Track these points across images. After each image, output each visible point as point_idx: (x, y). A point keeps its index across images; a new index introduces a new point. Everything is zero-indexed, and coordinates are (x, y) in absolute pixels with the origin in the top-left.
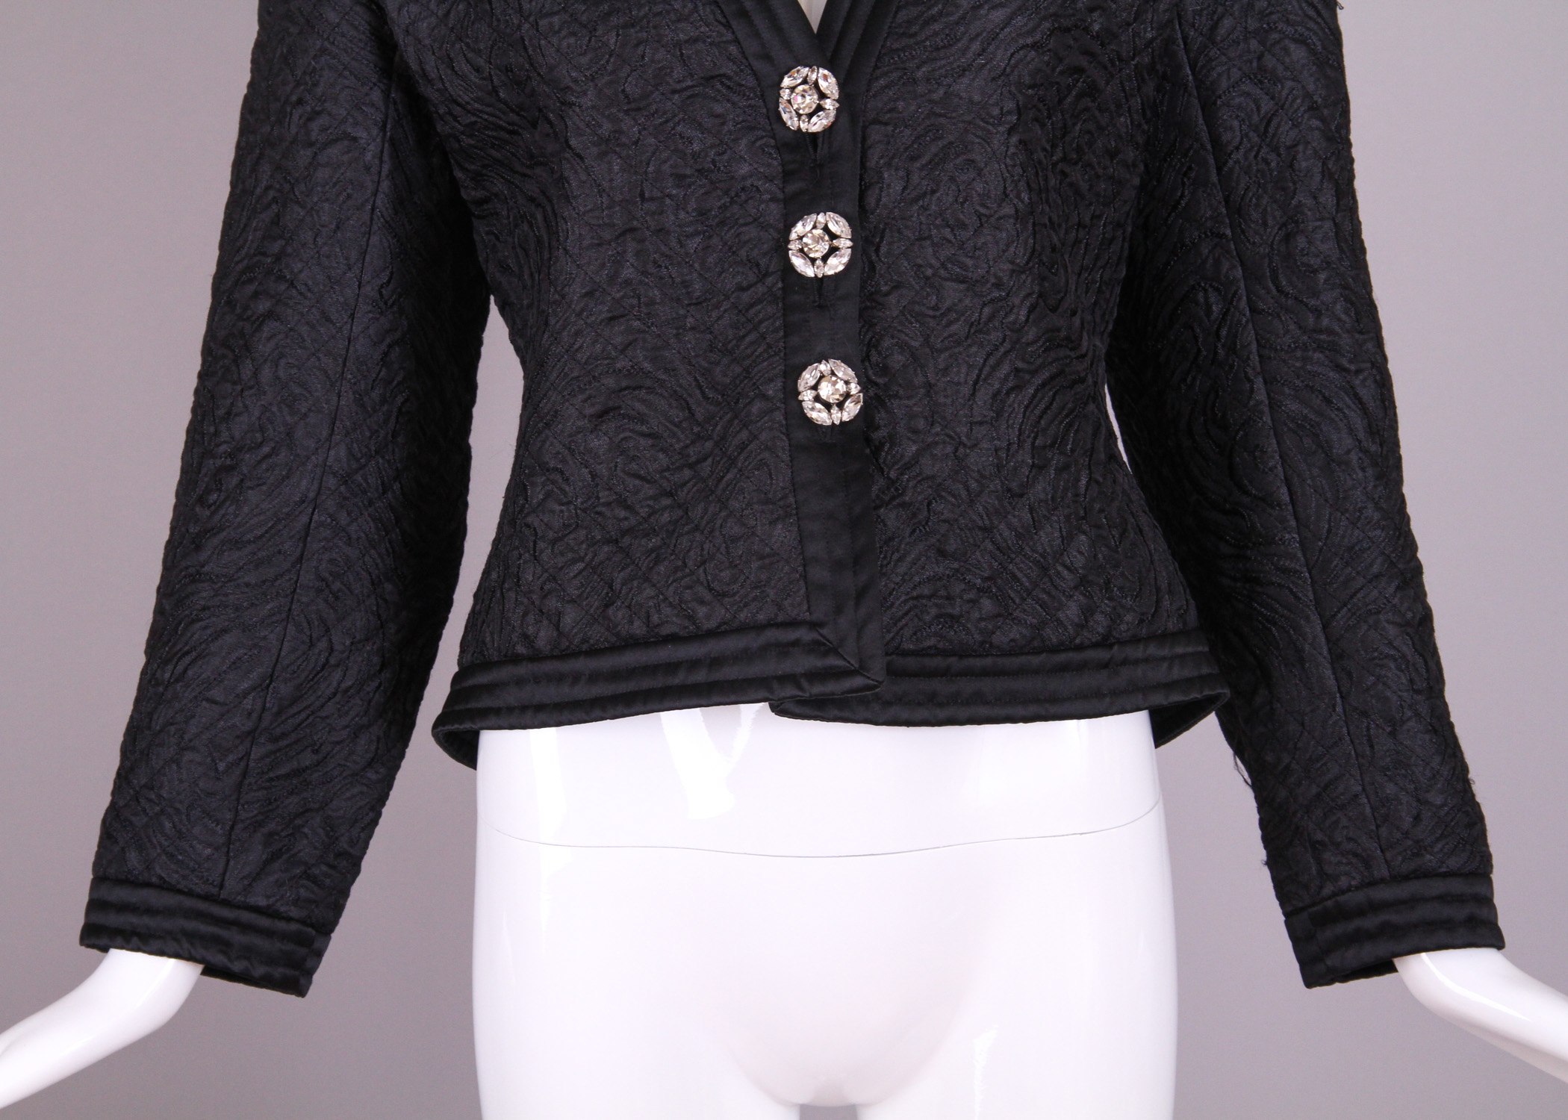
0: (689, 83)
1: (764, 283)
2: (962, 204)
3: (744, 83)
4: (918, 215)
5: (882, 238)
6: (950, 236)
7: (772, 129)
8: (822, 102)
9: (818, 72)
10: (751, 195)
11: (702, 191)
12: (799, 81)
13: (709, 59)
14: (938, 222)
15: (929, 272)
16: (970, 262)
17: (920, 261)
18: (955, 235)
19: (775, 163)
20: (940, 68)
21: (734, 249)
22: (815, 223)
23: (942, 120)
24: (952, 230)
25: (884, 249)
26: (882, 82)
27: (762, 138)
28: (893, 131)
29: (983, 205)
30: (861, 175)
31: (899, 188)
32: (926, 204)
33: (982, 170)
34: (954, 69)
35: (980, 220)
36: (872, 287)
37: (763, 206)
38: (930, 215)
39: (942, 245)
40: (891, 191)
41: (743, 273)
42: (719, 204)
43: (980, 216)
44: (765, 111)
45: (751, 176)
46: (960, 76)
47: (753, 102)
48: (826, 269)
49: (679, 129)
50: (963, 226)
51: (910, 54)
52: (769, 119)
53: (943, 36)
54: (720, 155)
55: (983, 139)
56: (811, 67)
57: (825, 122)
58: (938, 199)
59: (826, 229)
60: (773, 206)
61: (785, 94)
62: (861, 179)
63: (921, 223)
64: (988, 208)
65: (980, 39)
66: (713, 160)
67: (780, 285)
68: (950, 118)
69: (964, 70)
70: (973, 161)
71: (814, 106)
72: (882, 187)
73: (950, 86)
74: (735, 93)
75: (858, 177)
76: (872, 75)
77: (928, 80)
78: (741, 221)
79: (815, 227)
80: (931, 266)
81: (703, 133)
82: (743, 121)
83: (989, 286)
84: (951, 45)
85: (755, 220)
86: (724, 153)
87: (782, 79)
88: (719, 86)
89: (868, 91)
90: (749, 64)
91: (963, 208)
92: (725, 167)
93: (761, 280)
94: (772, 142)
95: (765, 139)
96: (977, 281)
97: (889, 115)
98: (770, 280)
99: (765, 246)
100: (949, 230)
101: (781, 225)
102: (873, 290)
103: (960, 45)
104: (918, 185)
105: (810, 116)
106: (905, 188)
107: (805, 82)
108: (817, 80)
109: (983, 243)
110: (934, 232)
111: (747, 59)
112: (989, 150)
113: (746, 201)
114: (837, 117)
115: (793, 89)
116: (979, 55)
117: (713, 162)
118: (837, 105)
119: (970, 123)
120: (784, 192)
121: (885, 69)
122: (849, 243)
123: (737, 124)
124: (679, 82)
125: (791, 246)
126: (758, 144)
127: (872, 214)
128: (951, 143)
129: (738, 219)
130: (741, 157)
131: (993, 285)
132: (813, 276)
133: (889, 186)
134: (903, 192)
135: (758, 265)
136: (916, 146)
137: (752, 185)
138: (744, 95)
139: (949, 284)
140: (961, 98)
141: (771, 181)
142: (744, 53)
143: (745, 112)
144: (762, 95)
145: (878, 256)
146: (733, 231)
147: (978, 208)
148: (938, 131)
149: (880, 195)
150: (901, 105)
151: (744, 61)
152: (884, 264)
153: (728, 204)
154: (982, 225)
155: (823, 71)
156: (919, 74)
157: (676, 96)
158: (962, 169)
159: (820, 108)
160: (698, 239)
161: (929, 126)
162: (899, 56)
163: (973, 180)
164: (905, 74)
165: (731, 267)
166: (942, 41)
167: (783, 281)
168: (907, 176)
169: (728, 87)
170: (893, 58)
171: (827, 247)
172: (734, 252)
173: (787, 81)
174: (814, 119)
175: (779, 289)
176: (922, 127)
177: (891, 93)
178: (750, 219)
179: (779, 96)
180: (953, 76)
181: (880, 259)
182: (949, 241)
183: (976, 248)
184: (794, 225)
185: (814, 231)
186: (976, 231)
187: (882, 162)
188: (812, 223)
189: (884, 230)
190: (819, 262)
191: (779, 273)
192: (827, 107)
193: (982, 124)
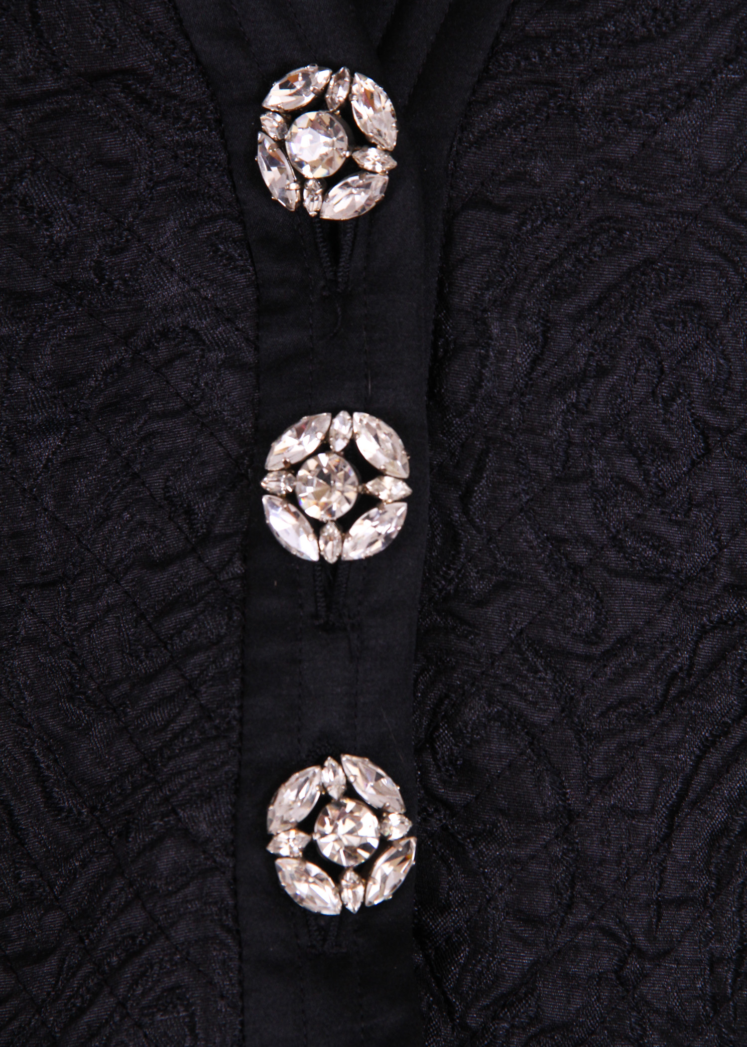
0: (50, 84)
1: (200, 559)
2: (667, 402)
3: (177, 90)
4: (565, 426)
5: (479, 470)
6: (635, 477)
7: (238, 200)
8: (357, 156)
9: (352, 82)
10: (182, 348)
11: (69, 331)
12: (307, 99)
13: (99, 31)
14: (608, 442)
15: (582, 555)
16: (676, 535)
17: (560, 529)
18: (646, 473)
19: (241, 279)
20: (634, 87)
21: (137, 468)
22: (327, 435)
23: (631, 207)
24: (640, 464)
25: (480, 496)
26: (499, 110)
27: (213, 218)
28: (519, 227)
29: (716, 407)
30: (437, 323)
31: (522, 361)
32: (583, 398)
33: (717, 325)
34: (669, 90)
35: (706, 439)
36: (450, 581)
37: (208, 376)
38: (592, 425)
39: (616, 494)
40: (505, 366)
41: (153, 527)
42: (105, 363)
43: (704, 430)
44: (223, 156)
45: (183, 309)
46: (679, 108)
47: (196, 136)
48: (347, 544)
49: (22, 188)
50: (665, 451)
51: (569, 50)
52: (231, 178)
53: (647, 13)
54: (114, 252)
55: (725, 256)
56: (335, 70)
57: (360, 199)
58: (613, 389)
59: (352, 453)
60: (230, 379)
61: (271, 123)
62: (438, 333)
63: (570, 443)
64: (723, 410)
65: (733, 21)
66: (98, 263)
67: (237, 568)
68: (651, 204)
69: (690, 96)
70: (698, 305)
71: (339, 163)
72: (487, 357)
73: (654, 129)
74: (155, 112)
75: (432, 327)
76: (474, 92)
77: (605, 114)
78: (156, 406)
79: (325, 447)
80: (587, 541)
81: (76, 201)
82: (171, 178)
83: (716, 589)
84: (664, 35)
85: (188, 407)
86: (123, 250)
87: (265, 91)
88: (120, 96)
89: (463, 129)
90: (192, 48)
91: (666, 411)
92: (125, 282)
93: (194, 550)
94: (237, 230)
95: (220, 222)
96: (689, 579)
97: (509, 191)
98: (214, 554)
99: (209, 471)
100: (632, 461)
101: (247, 427)
102: (451, 588)
103: (684, 36)
104: (567, 353)
105: (327, 183)
106: (536, 361)
107: (319, 103)
108: (348, 101)
109: (710, 493)
110: (598, 466)
111: (187, 37)
112: (736, 280)
113: (169, 362)
114: (390, 190)
115: (291, 116)
116: (728, 61)
117: (99, 269)
118: (392, 163)
119: (696, 217)
120: (257, 349)
121: (508, 82)
122: (403, 490)
123: (157, 184)
124: (26, 81)
125: (268, 483)
126: (203, 233)
127: (460, 415)
128: (649, 262)
129: (149, 399)
130: (161, 260)
131: (726, 587)
132: (315, 558)
133: (502, 352)
134: (533, 369)
135: (189, 512)
136: (568, 266)
137: (185, 328)
138: (178, 119)
139: (626, 583)
140: (679, 160)
141: (228, 320)
142: (180, 21)
143: (176, 157)
144: (219, 121)
145: (466, 512)
146: (135, 427)
147: (701, 412)
148: (621, 232)
149: (481, 375)
150: (539, 167)
151: (180, 40)
152: (479, 531)
153: (128, 365)
154: (708, 450)
155: (364, 84)
156: (585, 99)
157: (19, 113)
158: (671, 324)
159: (351, 168)
160: (54, 441)
161: (600, 220)
162: (541, 53)
163: (696, 348)
164: (554, 95)
165: (126, 509)
166: (643, 24)
167: (244, 560)
168: (544, 333)
169: (141, 100)
170: (527, 58)
171: (353, 496)
172: (135, 476)
173: (277, 97)
174: (335, 191)
175: (235, 578)
176: (585, 221)
177: (517, 139)
178: (177, 405)
179: (259, 127)
180: (664, 107)
181: (471, 521)
182: (632, 487)
183: (691, 503)
184: (276, 435)
185: (323, 458)
186: (694, 464)
187: (488, 295)
188: (320, 436)
189: (486, 452)
190: (331, 530)
191: (238, 540)
192: (368, 166)
193: (723, 220)
